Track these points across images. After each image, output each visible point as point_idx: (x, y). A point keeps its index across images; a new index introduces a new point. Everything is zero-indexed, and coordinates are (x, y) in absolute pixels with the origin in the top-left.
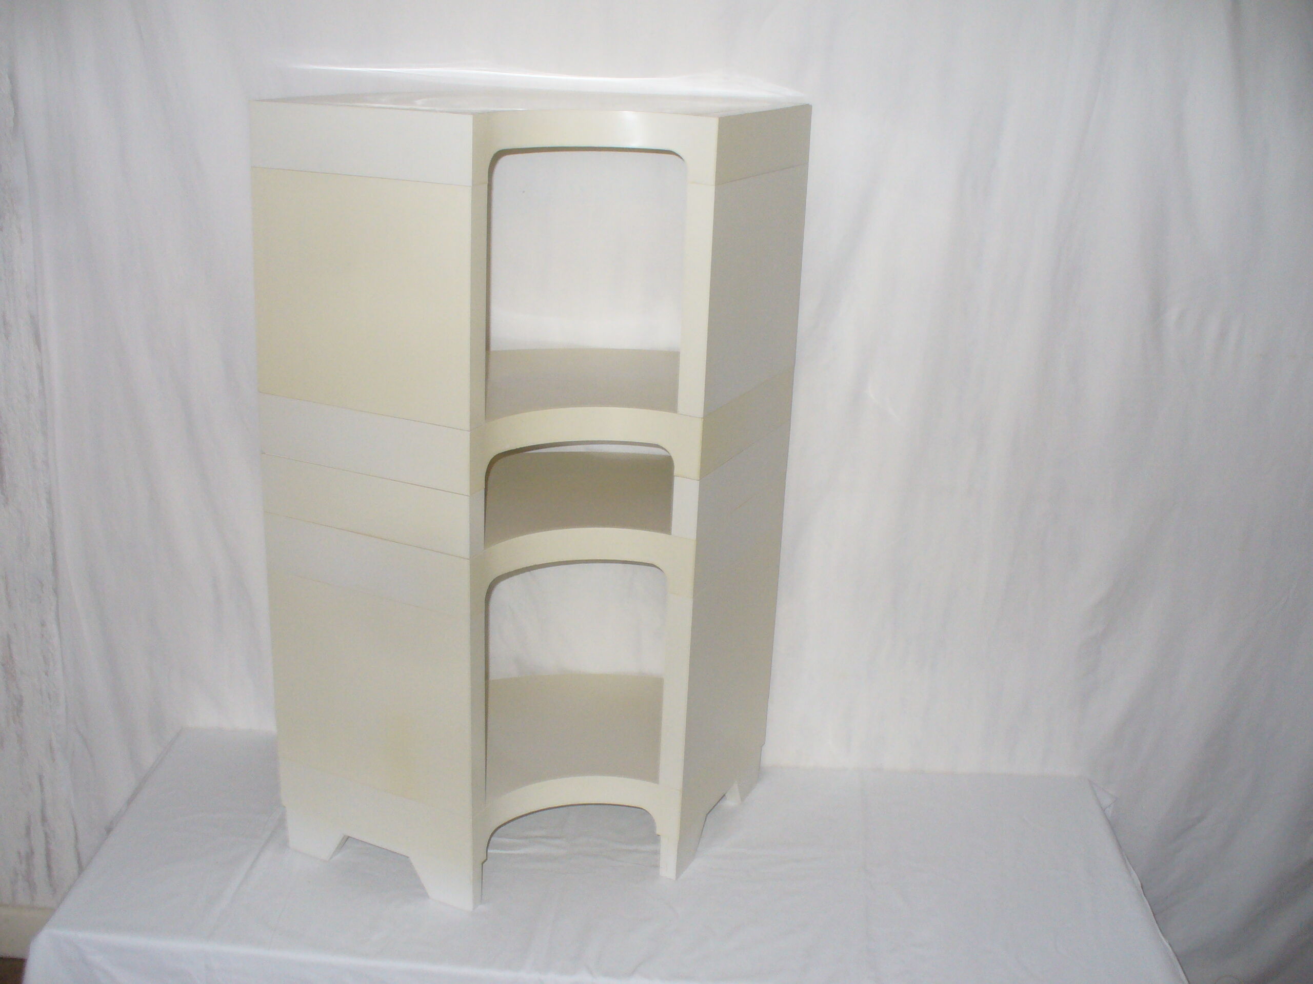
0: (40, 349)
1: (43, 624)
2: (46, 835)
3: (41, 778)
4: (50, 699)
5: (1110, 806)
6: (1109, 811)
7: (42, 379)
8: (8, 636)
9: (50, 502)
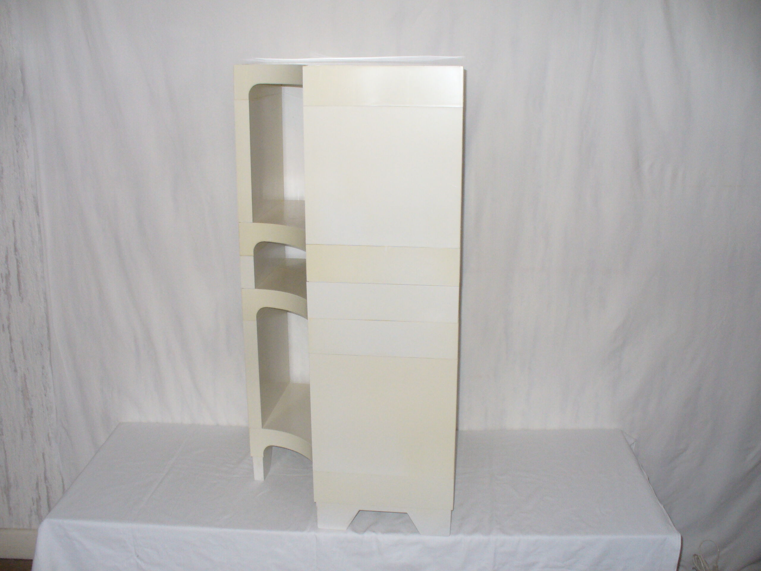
0: (38, 215)
1: (43, 368)
2: (47, 488)
3: (43, 455)
4: (48, 410)
5: (633, 443)
6: (633, 447)
7: (40, 231)
8: (25, 375)
9: (46, 300)
